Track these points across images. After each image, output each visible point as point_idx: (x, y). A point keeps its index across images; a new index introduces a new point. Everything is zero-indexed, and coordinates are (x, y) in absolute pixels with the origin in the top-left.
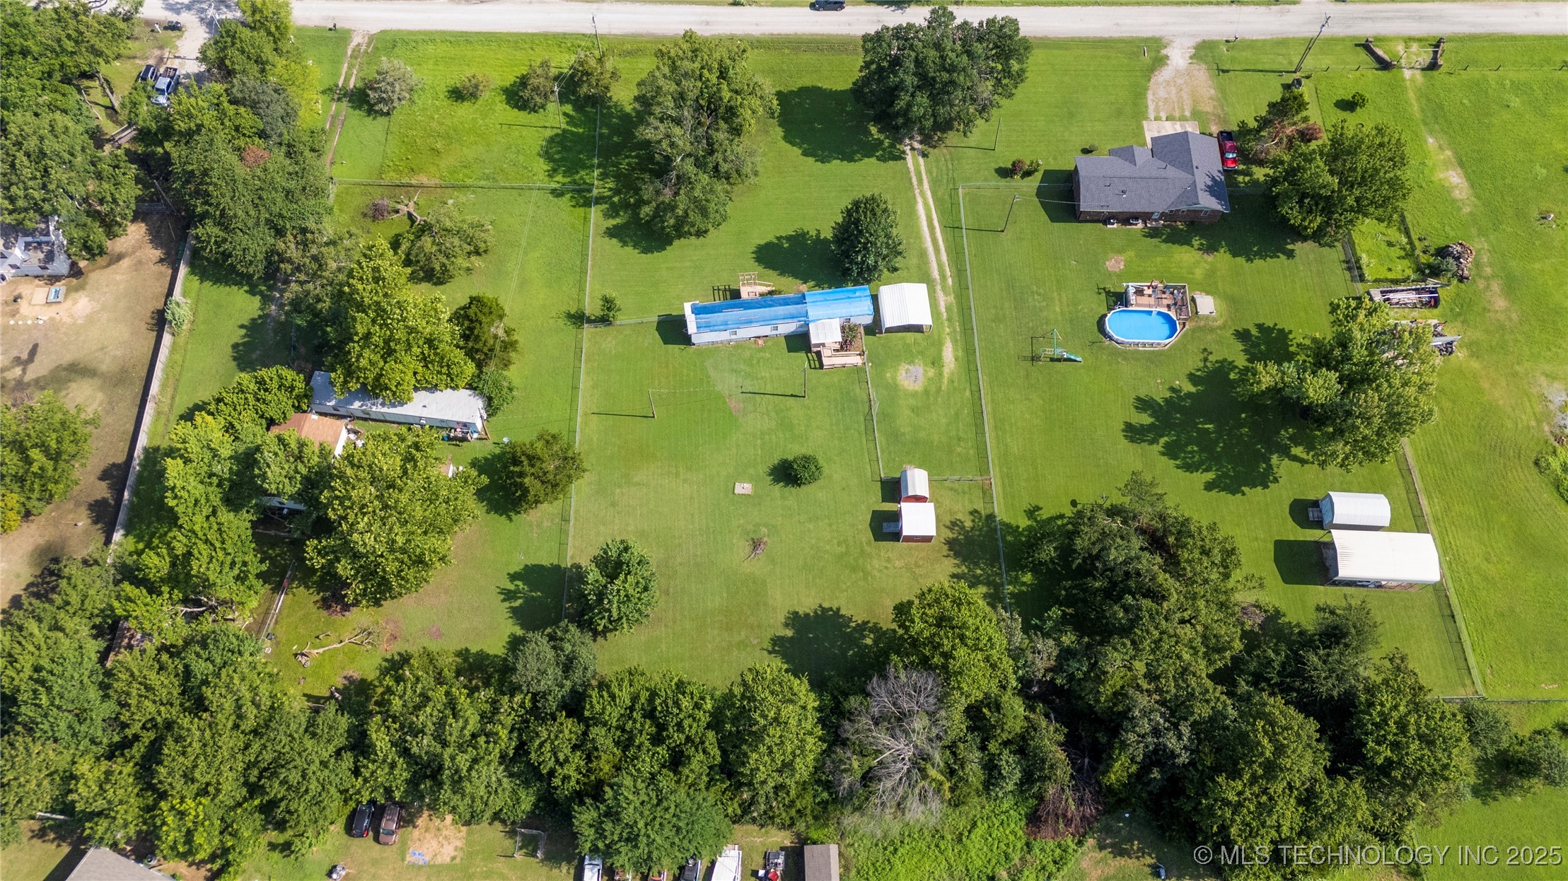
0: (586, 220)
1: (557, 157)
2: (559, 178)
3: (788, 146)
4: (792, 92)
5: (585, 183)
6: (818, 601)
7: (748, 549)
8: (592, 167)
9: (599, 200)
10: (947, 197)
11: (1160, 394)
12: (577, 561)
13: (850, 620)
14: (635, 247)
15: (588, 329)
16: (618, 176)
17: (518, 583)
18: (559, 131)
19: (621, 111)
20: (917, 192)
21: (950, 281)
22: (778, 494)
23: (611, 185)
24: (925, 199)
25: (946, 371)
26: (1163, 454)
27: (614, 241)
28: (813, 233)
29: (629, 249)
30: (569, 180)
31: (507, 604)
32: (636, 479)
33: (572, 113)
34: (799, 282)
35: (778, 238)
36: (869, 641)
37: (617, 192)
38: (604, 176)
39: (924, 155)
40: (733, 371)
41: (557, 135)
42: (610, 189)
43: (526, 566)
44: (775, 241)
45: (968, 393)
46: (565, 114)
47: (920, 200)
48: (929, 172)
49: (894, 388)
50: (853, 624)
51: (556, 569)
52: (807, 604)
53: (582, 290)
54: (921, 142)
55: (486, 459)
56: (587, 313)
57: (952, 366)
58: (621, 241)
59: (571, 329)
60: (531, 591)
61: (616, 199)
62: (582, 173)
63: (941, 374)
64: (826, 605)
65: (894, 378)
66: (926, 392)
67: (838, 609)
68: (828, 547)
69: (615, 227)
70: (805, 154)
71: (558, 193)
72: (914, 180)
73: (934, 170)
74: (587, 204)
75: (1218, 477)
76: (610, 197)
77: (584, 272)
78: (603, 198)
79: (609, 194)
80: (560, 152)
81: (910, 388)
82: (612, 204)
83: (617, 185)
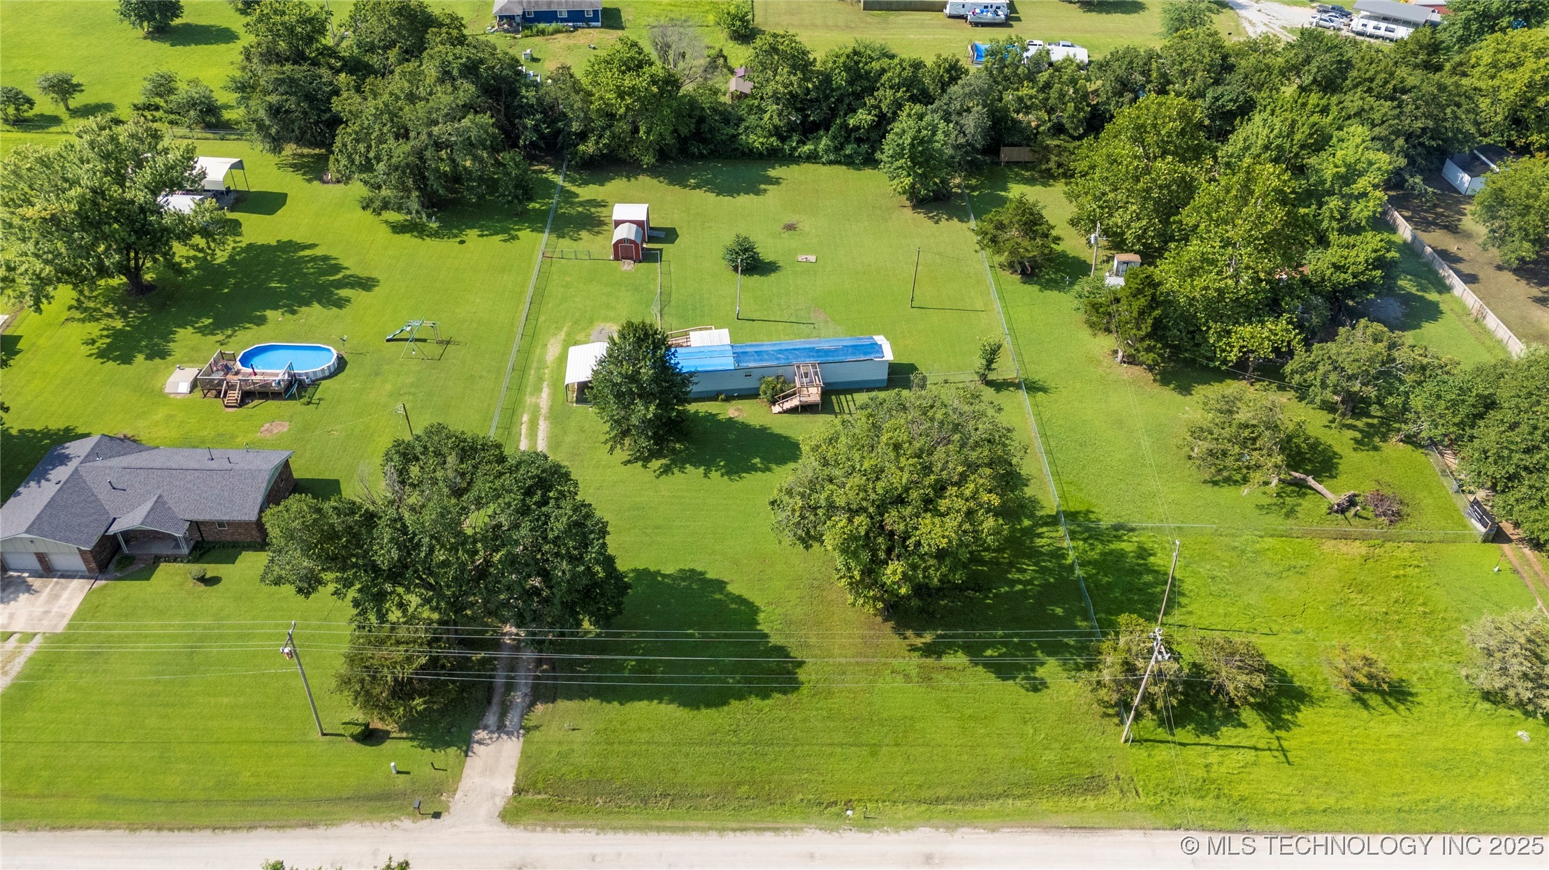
0: (1063, 496)
3: (747, 595)
4: (740, 697)
6: (736, 200)
7: (798, 226)
9: (1053, 521)
11: (312, 310)
12: (965, 224)
13: (707, 191)
16: (1034, 554)
21: (525, 418)
22: (771, 255)
23: (1040, 542)
25: (561, 337)
26: (344, 268)
28: (714, 474)
30: (1112, 546)
34: (737, 420)
35: (769, 469)
36: (691, 181)
37: (1030, 533)
42: (1040, 536)
44: (774, 466)
45: (542, 318)
50: (704, 189)
52: (748, 198)
53: (1038, 413)
56: (1021, 392)
57: (552, 341)
59: (1035, 378)
61: (1027, 523)
62: (1094, 555)
63: (571, 335)
64: (730, 197)
67: (716, 196)
70: (720, 585)
75: (295, 252)
76: (1036, 525)
78: (1046, 524)
79: (1040, 530)
80: (1147, 584)
81: (609, 324)
82: (1031, 516)
83: (1032, 542)
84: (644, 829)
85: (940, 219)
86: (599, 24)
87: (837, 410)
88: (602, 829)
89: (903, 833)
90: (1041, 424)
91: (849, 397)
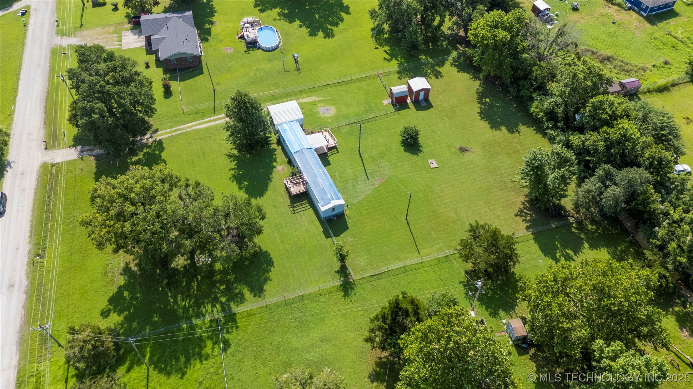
0: (250, 315)
1: (182, 359)
2: (208, 349)
5: (211, 326)
6: (479, 121)
7: (467, 153)
8: (192, 328)
9: (226, 311)
10: (191, 116)
11: (305, 30)
12: (525, 230)
13: (481, 108)
14: (268, 271)
15: (354, 276)
16: (198, 305)
17: (558, 257)
18: (151, 369)
19: (122, 324)
20: (188, 130)
22: (428, 149)
23: (209, 307)
24: (193, 126)
25: (318, 99)
26: (337, 27)
27: (265, 287)
28: (233, 172)
29: (272, 275)
30: (208, 342)
31: (575, 257)
32: (454, 216)
33: (127, 364)
34: (275, 170)
35: (241, 189)
36: (488, 100)
37: (215, 301)
38: (199, 315)
39: (156, 131)
40: (354, 187)
41: (155, 369)
42: (213, 306)
43: (545, 255)
44: (243, 190)
45: (329, 89)
46: (128, 371)
47: (195, 128)
48: (170, 127)
49: (337, 117)
50: (483, 107)
51: (536, 239)
52: (484, 125)
53: (321, 294)
54: (145, 134)
55: (487, 309)
56: (340, 283)
57: (314, 97)
58: (265, 282)
59: (358, 289)
60: (558, 248)
62: (199, 332)
63: (321, 101)
64: (480, 118)
65: (331, 118)
66: (334, 104)
67: (478, 113)
68: (447, 123)
69: (251, 291)
71: (227, 344)
72: (178, 132)
73: (168, 125)
74: (231, 318)
75: (342, 11)
76: (222, 304)
77: (302, 298)
78: (223, 309)
79: (218, 306)
80: (177, 359)
81: (335, 111)
82: (229, 300)
83: (207, 303)
84: (35, 200)
85: (522, 216)
86: (645, 15)
87: (294, 205)
88: (36, 189)
89: (26, 276)
90: (312, 297)
91: (309, 207)
